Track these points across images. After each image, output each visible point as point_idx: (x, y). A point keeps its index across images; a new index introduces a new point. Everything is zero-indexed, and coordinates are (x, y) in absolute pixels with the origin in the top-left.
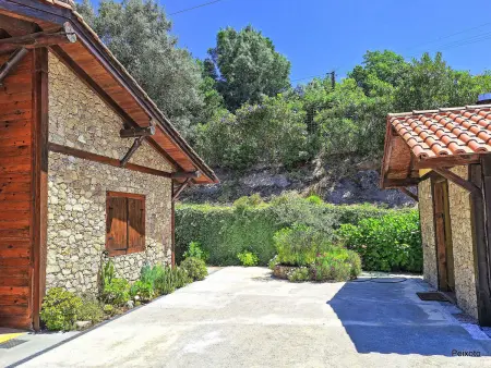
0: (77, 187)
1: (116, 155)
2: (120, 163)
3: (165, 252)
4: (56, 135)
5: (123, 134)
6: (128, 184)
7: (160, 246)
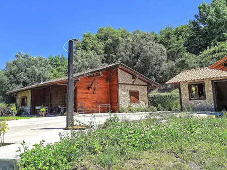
0: (123, 90)
1: (131, 83)
2: (132, 85)
3: (146, 104)
4: (120, 82)
5: (132, 78)
6: (134, 89)
7: (144, 103)
